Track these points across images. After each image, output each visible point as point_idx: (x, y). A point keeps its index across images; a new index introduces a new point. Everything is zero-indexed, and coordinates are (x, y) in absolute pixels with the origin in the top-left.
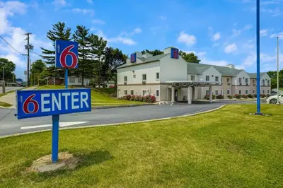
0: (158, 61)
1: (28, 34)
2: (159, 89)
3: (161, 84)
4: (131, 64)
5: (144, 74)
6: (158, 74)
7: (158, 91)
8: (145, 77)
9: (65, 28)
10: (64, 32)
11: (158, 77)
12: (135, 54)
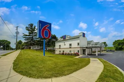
0: (79, 38)
1: (17, 27)
2: (79, 50)
3: (80, 47)
4: (63, 40)
5: (70, 43)
6: (78, 43)
7: (78, 51)
8: (70, 45)
9: (33, 26)
10: (33, 27)
11: (78, 45)
12: (65, 36)
